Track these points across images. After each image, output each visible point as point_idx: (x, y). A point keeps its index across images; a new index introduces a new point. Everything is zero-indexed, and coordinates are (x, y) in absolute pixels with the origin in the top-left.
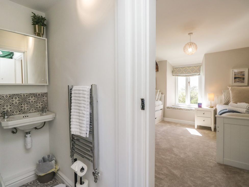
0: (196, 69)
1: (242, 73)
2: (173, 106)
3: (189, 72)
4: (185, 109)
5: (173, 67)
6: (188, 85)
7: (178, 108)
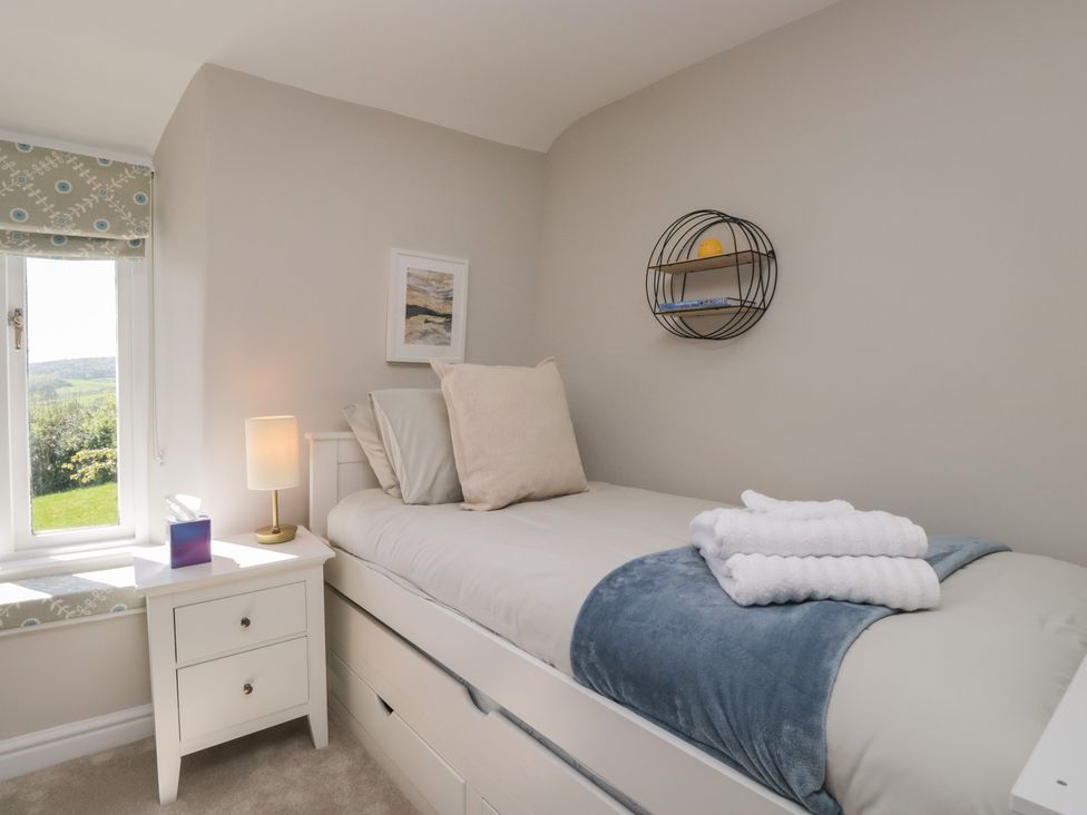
0: (102, 193)
1: (441, 281)
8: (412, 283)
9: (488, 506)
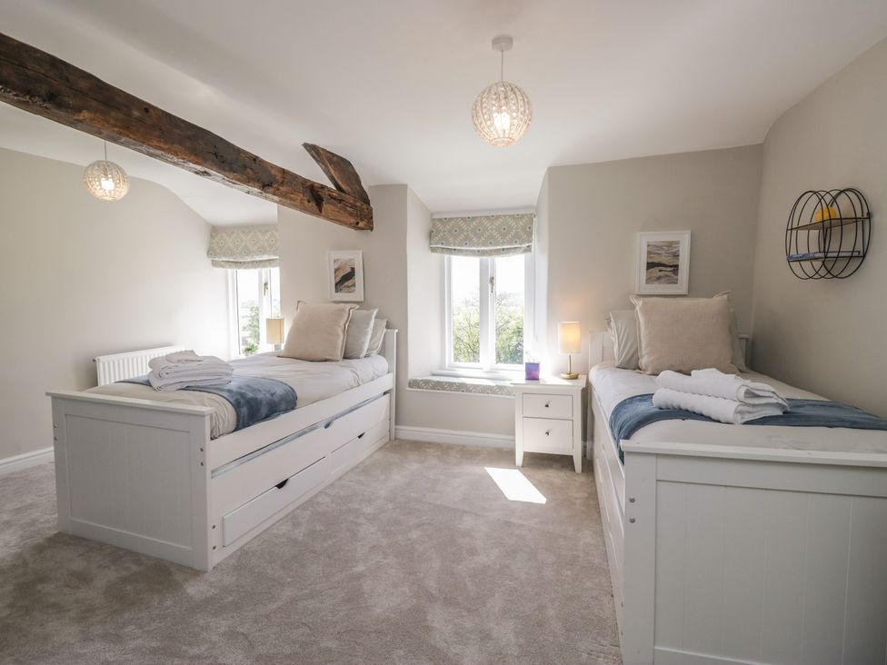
0: (517, 228)
1: (670, 246)
2: (434, 375)
3: (491, 240)
4: (478, 386)
5: (432, 214)
6: (490, 291)
7: (451, 384)
8: (650, 249)
9: (649, 372)
